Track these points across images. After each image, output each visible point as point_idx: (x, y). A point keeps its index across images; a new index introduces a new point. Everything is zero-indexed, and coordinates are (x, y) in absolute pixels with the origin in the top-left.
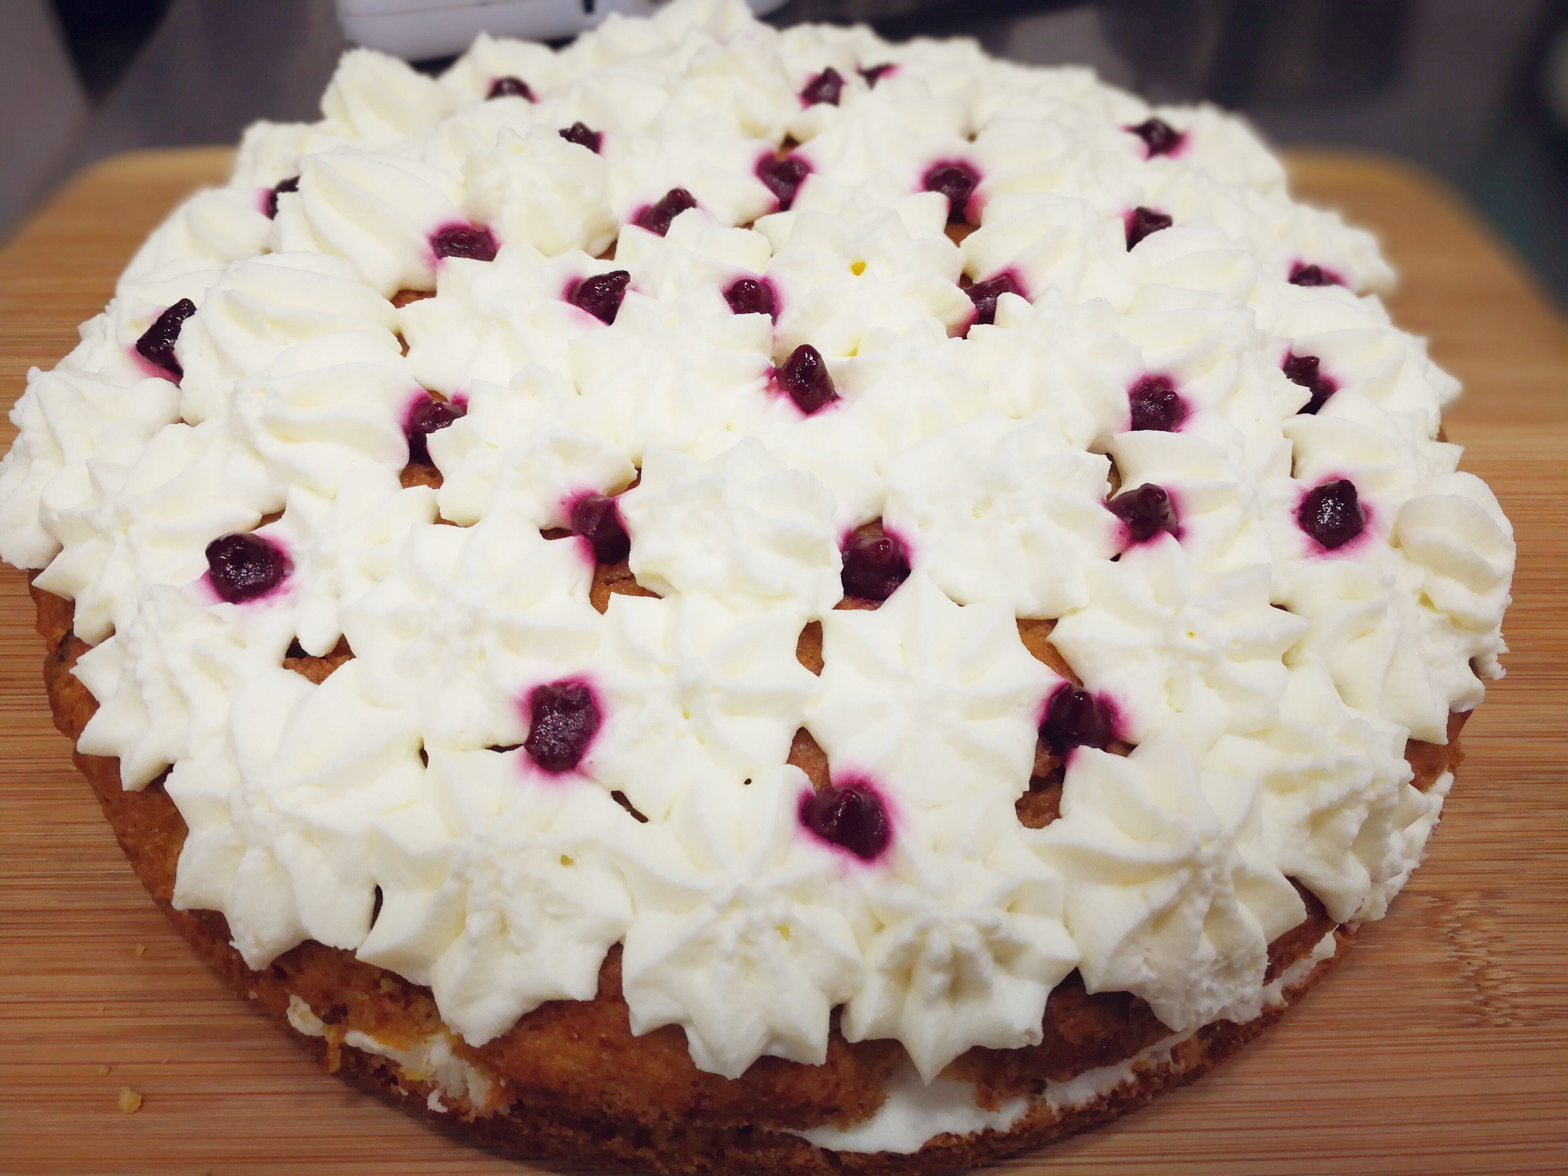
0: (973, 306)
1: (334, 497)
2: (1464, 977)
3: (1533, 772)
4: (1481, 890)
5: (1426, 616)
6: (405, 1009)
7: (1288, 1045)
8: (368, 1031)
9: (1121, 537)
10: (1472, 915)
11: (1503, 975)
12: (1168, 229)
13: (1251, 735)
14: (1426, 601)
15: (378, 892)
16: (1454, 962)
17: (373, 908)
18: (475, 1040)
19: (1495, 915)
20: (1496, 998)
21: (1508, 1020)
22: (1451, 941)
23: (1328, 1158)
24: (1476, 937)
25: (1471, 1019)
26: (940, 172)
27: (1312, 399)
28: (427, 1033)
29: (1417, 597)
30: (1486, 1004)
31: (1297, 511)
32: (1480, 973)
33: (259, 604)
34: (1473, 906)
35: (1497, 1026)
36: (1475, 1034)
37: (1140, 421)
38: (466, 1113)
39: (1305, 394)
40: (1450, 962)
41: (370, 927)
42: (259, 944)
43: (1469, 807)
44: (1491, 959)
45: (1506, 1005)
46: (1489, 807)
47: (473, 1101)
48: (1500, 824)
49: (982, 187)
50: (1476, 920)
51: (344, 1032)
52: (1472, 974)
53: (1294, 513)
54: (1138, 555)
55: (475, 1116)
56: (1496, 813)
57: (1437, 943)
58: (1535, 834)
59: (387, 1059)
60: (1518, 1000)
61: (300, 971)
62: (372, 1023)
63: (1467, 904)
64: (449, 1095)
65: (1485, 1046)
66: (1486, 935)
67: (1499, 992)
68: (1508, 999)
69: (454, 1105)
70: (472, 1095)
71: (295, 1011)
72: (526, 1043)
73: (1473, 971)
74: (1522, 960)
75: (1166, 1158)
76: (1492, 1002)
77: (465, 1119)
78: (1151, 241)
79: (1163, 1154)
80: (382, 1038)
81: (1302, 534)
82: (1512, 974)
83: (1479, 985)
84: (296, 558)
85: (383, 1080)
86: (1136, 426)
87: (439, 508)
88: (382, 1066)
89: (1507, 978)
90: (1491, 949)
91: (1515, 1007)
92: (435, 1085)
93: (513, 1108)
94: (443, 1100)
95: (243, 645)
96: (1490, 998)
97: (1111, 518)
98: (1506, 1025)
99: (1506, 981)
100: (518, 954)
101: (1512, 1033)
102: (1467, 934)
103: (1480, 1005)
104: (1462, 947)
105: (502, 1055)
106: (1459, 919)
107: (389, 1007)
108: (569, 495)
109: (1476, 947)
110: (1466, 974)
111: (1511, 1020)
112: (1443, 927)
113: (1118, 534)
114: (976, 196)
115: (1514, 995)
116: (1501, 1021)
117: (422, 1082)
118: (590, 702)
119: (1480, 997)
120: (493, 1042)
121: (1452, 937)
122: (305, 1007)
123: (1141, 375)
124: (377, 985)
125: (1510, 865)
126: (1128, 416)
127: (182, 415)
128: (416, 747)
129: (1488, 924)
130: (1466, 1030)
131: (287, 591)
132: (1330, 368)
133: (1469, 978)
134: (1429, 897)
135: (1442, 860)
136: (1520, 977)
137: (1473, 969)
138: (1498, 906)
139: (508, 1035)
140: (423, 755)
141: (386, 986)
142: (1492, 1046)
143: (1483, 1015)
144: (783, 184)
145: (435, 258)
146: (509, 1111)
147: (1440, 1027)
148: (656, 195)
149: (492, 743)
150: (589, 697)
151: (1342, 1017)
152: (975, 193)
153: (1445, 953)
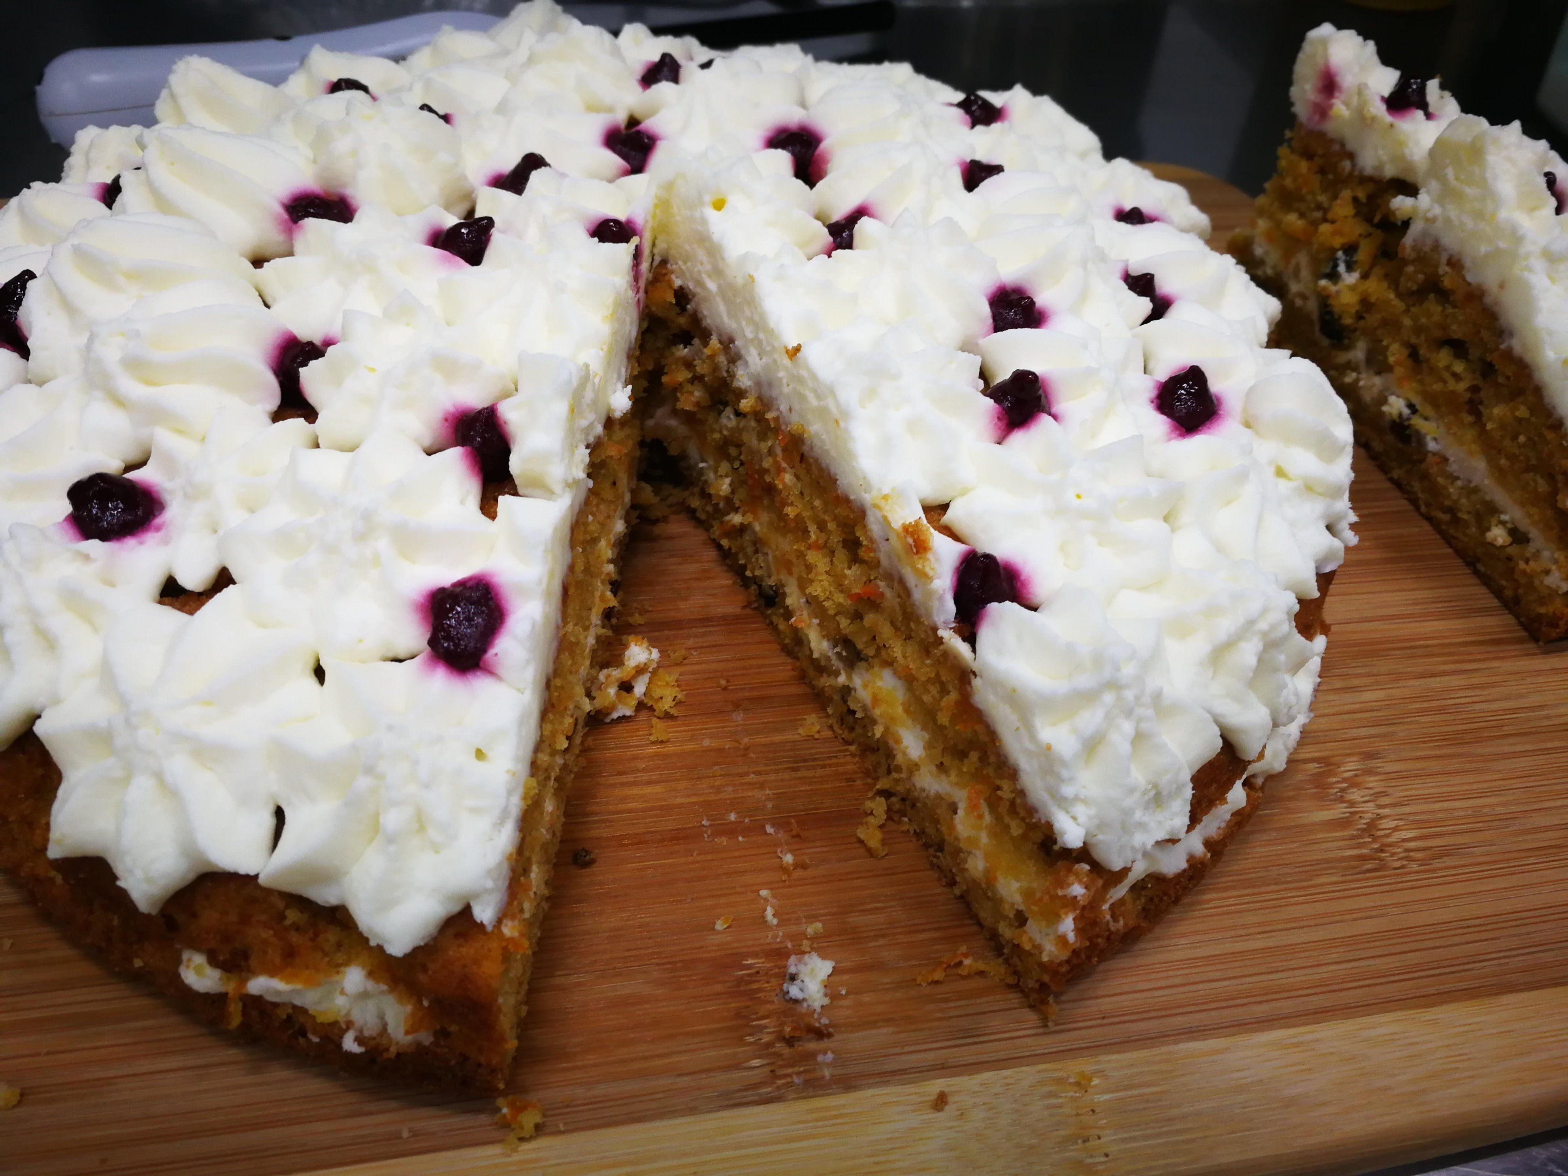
0: (831, 239)
1: (203, 440)
2: (1358, 830)
3: (1389, 649)
4: (1360, 754)
5: (1284, 486)
6: (313, 939)
7: (1207, 906)
8: (272, 972)
9: (1000, 424)
10: (1356, 776)
11: (1393, 824)
12: (1001, 174)
13: (1144, 589)
14: (1280, 473)
15: (280, 814)
16: (1347, 818)
17: (274, 832)
18: (398, 948)
19: (1378, 774)
20: (1390, 845)
21: (1405, 863)
22: (1341, 800)
23: (1261, 1002)
24: (1362, 794)
25: (1370, 865)
26: (783, 136)
27: (1153, 309)
28: (339, 965)
29: (1272, 470)
30: (1382, 851)
31: (1155, 401)
32: (1372, 826)
33: (130, 542)
34: (1355, 768)
35: (1395, 869)
36: (1378, 877)
37: (1000, 324)
38: (387, 1050)
39: (1145, 305)
40: (1343, 818)
41: (271, 851)
42: (149, 880)
43: (1338, 684)
44: (1379, 811)
45: (1399, 850)
46: (1356, 682)
47: (392, 1036)
48: (1368, 696)
49: (824, 146)
50: (1359, 779)
51: (244, 981)
52: (1365, 826)
53: (1152, 402)
54: (1018, 438)
55: (395, 1052)
56: (1361, 687)
57: (1328, 803)
58: (1402, 701)
59: (295, 1007)
60: (1412, 845)
61: (194, 915)
62: (278, 960)
63: (1350, 767)
64: (366, 1033)
65: (1387, 888)
66: (1372, 792)
67: (1393, 839)
68: (1401, 844)
69: (372, 1043)
70: (390, 1029)
71: (188, 967)
72: (451, 953)
73: (1365, 824)
74: (1407, 809)
75: (1106, 1021)
76: (1387, 849)
77: (385, 1055)
78: (988, 185)
79: (1103, 1018)
80: (288, 979)
81: (1163, 418)
82: (1401, 823)
83: (1373, 835)
84: (166, 497)
85: (290, 1032)
86: (999, 326)
87: (317, 438)
88: (289, 1017)
89: (1396, 826)
90: (1378, 803)
91: (1408, 850)
92: (349, 1025)
93: (436, 1034)
94: (359, 1040)
95: (112, 584)
96: (1383, 845)
97: (989, 402)
98: (1402, 867)
99: (1396, 829)
100: (437, 852)
101: (1410, 873)
102: (1353, 793)
103: (1378, 852)
104: (1352, 804)
105: (425, 969)
106: (1344, 780)
107: (295, 938)
108: (452, 409)
109: (1364, 802)
110: (1359, 827)
111: (1407, 862)
112: (1333, 788)
113: (996, 420)
114: (819, 155)
115: (1405, 840)
116: (1398, 864)
117: (335, 1023)
118: (492, 598)
119: (1376, 846)
120: (416, 951)
121: (1342, 796)
122: (199, 959)
123: (997, 285)
124: (282, 917)
125: (1384, 729)
126: (990, 321)
127: (29, 377)
128: (311, 665)
129: (1373, 782)
130: (1368, 875)
131: (158, 529)
132: (1165, 285)
133: (1363, 830)
134: (1315, 764)
135: (1321, 731)
136: (1407, 825)
137: (1364, 821)
138: (1379, 765)
139: (432, 943)
140: (319, 673)
141: (293, 916)
142: (1393, 887)
143: (1382, 860)
144: (633, 153)
145: (290, 223)
146: (432, 1039)
147: (1343, 876)
148: (509, 163)
149: (391, 655)
150: (490, 593)
151: (1253, 875)
152: (818, 152)
153: (1338, 811)
